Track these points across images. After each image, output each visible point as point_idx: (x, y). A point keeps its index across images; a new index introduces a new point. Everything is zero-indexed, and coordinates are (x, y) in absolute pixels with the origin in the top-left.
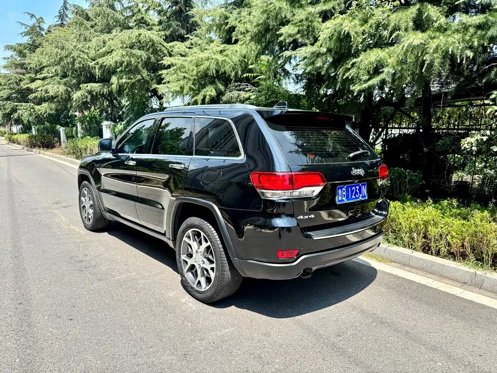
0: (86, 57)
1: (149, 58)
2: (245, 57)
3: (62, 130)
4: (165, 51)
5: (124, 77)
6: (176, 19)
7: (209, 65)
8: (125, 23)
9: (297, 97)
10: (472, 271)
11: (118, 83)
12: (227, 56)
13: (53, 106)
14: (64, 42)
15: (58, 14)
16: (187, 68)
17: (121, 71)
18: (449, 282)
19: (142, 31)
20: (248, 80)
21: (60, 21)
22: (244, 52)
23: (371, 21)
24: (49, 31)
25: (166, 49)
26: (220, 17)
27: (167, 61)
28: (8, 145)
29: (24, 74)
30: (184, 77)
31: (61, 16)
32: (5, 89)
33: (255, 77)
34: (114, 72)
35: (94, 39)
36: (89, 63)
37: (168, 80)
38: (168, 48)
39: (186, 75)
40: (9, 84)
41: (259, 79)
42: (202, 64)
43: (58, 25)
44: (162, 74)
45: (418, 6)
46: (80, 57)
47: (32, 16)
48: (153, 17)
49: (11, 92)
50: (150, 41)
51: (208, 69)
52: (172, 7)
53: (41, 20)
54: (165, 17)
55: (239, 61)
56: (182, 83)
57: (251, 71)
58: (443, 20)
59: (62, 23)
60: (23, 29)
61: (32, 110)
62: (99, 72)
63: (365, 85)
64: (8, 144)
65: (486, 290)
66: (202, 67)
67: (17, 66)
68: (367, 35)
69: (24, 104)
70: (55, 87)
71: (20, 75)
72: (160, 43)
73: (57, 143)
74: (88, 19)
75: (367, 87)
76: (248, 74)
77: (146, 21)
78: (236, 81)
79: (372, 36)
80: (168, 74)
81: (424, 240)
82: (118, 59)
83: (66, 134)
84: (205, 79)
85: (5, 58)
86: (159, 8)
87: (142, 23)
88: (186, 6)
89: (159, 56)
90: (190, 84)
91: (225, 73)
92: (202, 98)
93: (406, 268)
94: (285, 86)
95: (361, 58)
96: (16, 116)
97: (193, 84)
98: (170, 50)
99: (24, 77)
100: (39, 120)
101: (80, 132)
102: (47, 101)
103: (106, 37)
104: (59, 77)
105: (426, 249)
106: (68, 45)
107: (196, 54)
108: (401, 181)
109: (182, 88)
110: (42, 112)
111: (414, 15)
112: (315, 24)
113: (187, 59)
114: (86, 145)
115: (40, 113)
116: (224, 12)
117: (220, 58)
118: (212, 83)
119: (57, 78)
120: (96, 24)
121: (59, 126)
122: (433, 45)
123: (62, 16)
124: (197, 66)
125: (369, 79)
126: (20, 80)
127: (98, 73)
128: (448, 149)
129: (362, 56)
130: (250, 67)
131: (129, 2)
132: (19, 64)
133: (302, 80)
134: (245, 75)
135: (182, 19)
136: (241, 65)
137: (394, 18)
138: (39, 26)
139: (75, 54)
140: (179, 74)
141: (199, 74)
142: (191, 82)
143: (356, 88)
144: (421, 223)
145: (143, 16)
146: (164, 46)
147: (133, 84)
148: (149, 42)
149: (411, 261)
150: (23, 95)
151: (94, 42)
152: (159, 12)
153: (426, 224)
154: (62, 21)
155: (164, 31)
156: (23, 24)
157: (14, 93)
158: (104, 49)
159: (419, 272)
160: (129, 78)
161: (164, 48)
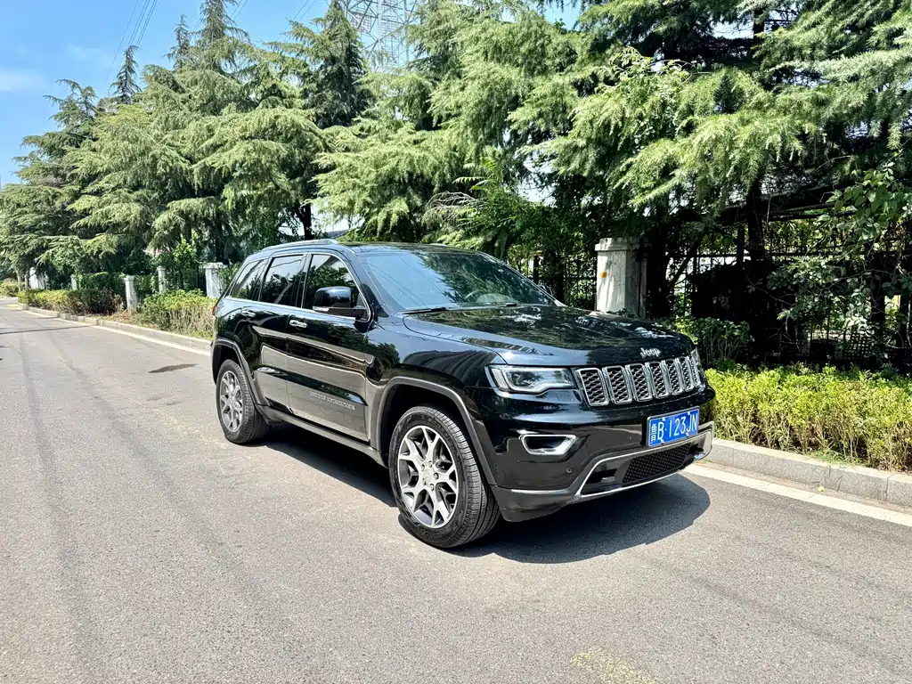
0: (175, 154)
1: (291, 155)
2: (455, 149)
3: (128, 280)
4: (320, 143)
5: (246, 186)
6: (332, 88)
7: (397, 165)
8: (243, 95)
9: (545, 212)
10: (826, 464)
11: (236, 196)
12: (427, 149)
13: (115, 239)
14: (137, 130)
15: (117, 80)
16: (359, 170)
17: (241, 177)
18: (794, 484)
19: (279, 110)
20: (462, 188)
21: (121, 91)
22: (454, 143)
23: (651, 99)
24: (101, 110)
25: (320, 138)
26: (411, 85)
27: (323, 159)
28: (26, 311)
29: (59, 186)
30: (354, 185)
31: (121, 84)
32: (26, 213)
33: (473, 183)
34: (228, 178)
35: (191, 124)
36: (181, 163)
37: (327, 190)
38: (324, 137)
39: (358, 181)
40: (35, 203)
41: (480, 185)
42: (384, 164)
43: (116, 99)
44: (317, 181)
45: (723, 72)
46: (165, 154)
47: (75, 85)
48: (293, 84)
49: (37, 217)
50: (293, 126)
51: (395, 170)
52: (326, 67)
53: (88, 93)
54: (315, 85)
55: (446, 156)
56: (350, 194)
57: (467, 173)
58: (762, 95)
59: (124, 95)
60: (57, 109)
61: (76, 248)
62: (199, 179)
63: (651, 196)
64: (28, 309)
65: (847, 492)
66: (385, 168)
67: (46, 172)
68: (647, 120)
69: (62, 238)
70: (124, 208)
71: (53, 188)
72: (311, 130)
73: (120, 303)
74: (176, 87)
75: (653, 198)
76: (462, 178)
77: (279, 91)
78: (442, 189)
79: (655, 122)
80: (326, 180)
81: (753, 425)
82: (239, 157)
83: (136, 288)
84: (390, 186)
85: (19, 159)
86: (305, 70)
87: (275, 95)
88: (349, 65)
89: (307, 149)
90: (365, 196)
91: (422, 175)
92: (385, 217)
93: (727, 469)
94: (524, 194)
95: (640, 155)
96: (43, 257)
97: (370, 196)
98: (328, 140)
99: (60, 191)
100: (88, 264)
101: (163, 283)
102: (104, 232)
103: (211, 120)
104: (126, 189)
105: (758, 438)
106: (143, 136)
107: (375, 148)
108: (717, 340)
109: (351, 203)
110: (92, 251)
111: (717, 88)
112: (567, 99)
113: (359, 155)
114: (179, 305)
115: (89, 251)
116: (416, 77)
117: (416, 152)
118: (402, 193)
119: (124, 192)
120: (190, 97)
121: (123, 275)
122: (744, 134)
123: (124, 83)
124: (377, 167)
125: (655, 187)
126: (55, 197)
127: (196, 181)
128: (785, 285)
129: (643, 153)
130: (466, 166)
131: (250, 61)
132: (51, 169)
133: (549, 183)
134: (458, 180)
135: (343, 87)
136: (449, 162)
137: (688, 92)
138: (86, 103)
139: (157, 150)
140: (346, 180)
141: (380, 180)
142: (366, 193)
143: (636, 202)
144: (749, 398)
145: (274, 82)
146: (316, 134)
147: (260, 197)
148: (290, 129)
149: (735, 459)
150: (61, 222)
151: (191, 130)
152: (304, 77)
153: (755, 400)
154: (123, 91)
155: (312, 107)
156: (56, 99)
157: (44, 219)
158: (211, 141)
159: (746, 473)
160: (255, 189)
161: (317, 138)
